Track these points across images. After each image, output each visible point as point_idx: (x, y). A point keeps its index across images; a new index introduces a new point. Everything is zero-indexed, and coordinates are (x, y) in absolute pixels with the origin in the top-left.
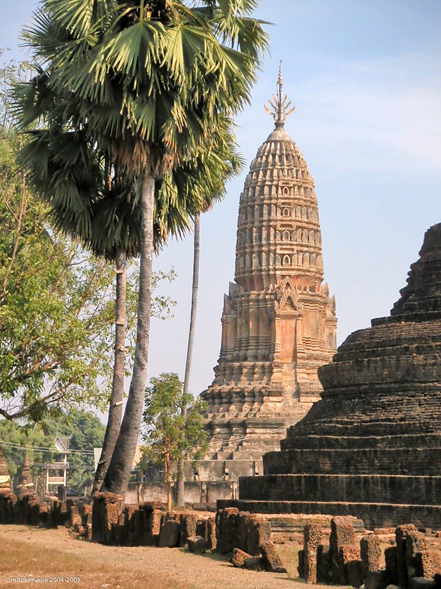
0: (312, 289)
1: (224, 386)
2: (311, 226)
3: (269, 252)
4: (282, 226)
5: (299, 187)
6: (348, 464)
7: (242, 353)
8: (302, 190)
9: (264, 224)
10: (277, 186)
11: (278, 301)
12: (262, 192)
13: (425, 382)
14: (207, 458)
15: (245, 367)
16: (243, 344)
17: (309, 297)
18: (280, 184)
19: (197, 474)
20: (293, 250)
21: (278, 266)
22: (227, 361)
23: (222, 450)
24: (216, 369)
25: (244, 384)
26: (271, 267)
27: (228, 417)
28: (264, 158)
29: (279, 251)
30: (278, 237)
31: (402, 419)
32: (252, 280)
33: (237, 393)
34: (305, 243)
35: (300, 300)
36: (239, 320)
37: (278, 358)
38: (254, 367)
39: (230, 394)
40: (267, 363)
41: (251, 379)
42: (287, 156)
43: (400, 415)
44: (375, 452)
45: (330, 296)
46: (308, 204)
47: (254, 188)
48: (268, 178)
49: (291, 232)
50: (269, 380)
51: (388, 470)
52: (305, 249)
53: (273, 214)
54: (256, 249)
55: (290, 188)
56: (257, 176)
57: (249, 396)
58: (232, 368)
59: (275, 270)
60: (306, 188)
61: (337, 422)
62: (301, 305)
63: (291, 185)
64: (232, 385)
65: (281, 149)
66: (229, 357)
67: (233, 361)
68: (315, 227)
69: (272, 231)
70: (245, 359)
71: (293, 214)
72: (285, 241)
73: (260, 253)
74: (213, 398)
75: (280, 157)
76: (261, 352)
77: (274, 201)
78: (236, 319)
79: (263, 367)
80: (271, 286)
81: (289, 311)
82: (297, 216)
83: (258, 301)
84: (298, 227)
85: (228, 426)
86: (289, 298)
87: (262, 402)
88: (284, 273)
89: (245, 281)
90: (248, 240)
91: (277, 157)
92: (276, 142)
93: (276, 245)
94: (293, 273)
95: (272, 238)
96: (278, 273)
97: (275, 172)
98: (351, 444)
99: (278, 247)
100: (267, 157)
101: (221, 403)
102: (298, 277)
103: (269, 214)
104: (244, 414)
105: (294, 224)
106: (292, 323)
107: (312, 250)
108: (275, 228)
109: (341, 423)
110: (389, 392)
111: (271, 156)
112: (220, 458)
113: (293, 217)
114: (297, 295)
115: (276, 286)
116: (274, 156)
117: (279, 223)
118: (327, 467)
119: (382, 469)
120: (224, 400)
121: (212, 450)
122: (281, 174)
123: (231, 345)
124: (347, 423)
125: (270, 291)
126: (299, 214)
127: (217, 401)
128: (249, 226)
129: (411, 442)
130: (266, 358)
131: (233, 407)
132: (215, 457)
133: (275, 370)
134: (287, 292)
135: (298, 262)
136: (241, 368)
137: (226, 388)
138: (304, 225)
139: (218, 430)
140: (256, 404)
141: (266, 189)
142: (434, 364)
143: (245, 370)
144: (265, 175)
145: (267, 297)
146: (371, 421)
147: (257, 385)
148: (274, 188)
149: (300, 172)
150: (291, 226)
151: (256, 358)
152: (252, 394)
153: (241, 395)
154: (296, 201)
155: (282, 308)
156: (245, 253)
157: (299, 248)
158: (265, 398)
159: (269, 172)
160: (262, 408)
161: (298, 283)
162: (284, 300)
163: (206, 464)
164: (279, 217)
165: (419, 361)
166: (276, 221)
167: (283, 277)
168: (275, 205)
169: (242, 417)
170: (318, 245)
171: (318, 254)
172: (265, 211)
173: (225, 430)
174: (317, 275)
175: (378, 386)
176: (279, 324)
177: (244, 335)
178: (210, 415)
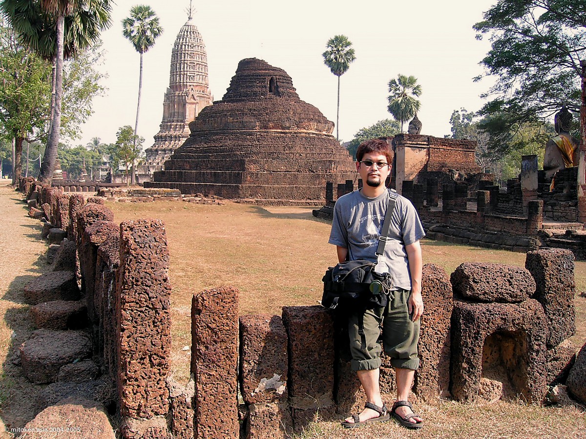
0: (203, 92)
1: (164, 133)
2: (204, 64)
3: (184, 74)
4: (190, 63)
5: (198, 46)
6: (197, 166)
7: (171, 119)
8: (199, 47)
9: (182, 62)
10: (188, 45)
11: (188, 96)
12: (181, 48)
13: (233, 130)
14: (154, 164)
15: (173, 125)
16: (172, 115)
17: (202, 95)
18: (190, 45)
19: (149, 171)
20: (195, 74)
21: (188, 81)
22: (165, 122)
23: (161, 161)
24: (160, 126)
25: (172, 133)
26: (185, 81)
27: (164, 147)
28: (183, 33)
29: (188, 74)
30: (188, 68)
31: (221, 146)
32: (176, 87)
33: (168, 136)
34: (200, 71)
35: (197, 96)
36: (170, 104)
37: (187, 121)
38: (177, 125)
39: (166, 136)
40: (182, 124)
41: (175, 131)
42: (193, 32)
43: (221, 145)
44: (209, 161)
45: (212, 95)
46: (202, 54)
47: (178, 46)
48: (184, 41)
49: (194, 66)
50: (183, 131)
51: (214, 169)
52: (200, 74)
53: (186, 57)
54: (178, 73)
55: (194, 46)
56: (180, 41)
57: (174, 138)
58: (167, 126)
59: (187, 82)
60: (201, 47)
61: (194, 148)
62: (198, 98)
63: (194, 45)
64: (167, 133)
65: (191, 29)
66: (166, 121)
67: (167, 122)
68: (205, 64)
69: (186, 65)
70: (173, 122)
71: (195, 58)
72: (191, 70)
73: (180, 74)
74: (159, 139)
75: (190, 32)
76: (180, 119)
77: (187, 52)
78: (169, 104)
79: (181, 125)
80: (185, 90)
81: (193, 101)
82: (197, 59)
83: (179, 96)
84: (197, 64)
85: (164, 150)
86: (193, 95)
87: (180, 140)
88: (191, 84)
89: (173, 87)
90: (175, 69)
91: (189, 32)
92: (188, 26)
93: (187, 71)
94: (195, 84)
95: (185, 68)
96: (188, 84)
97: (187, 40)
98: (199, 157)
99: (188, 72)
100: (184, 32)
101: (162, 141)
102: (197, 86)
103: (185, 58)
104: (171, 145)
105: (196, 63)
106: (194, 106)
107: (203, 74)
108: (187, 64)
109: (195, 148)
110: (217, 134)
111: (186, 32)
112: (160, 164)
113: (195, 59)
114: (196, 94)
115: (187, 90)
116: (187, 32)
117: (189, 62)
118: (188, 168)
119: (211, 168)
120: (163, 139)
121: (157, 161)
122: (190, 40)
123: (167, 115)
124: (198, 148)
125: (184, 92)
126: (198, 58)
127: (160, 140)
128: (175, 63)
129: (224, 156)
130: (182, 121)
131: (167, 142)
132: (158, 164)
133: (185, 127)
134: (191, 93)
135: (197, 79)
136: (171, 125)
137: (164, 134)
138: (200, 63)
139: (160, 152)
140: (177, 141)
141: (183, 46)
142: (237, 122)
143: (172, 126)
144: (183, 41)
145: (183, 94)
146: (208, 147)
147: (177, 133)
148: (187, 46)
149: (199, 40)
150: (194, 63)
151: (178, 121)
152: (175, 137)
153: (171, 137)
154: (197, 52)
155: (189, 100)
156: (174, 75)
157: (198, 73)
158: (181, 139)
159: (185, 39)
160: (179, 143)
161: (197, 88)
162: (190, 96)
163: (154, 167)
164: (189, 59)
165: (230, 120)
166: (187, 61)
167: (190, 86)
168: (187, 53)
169: (170, 147)
170: (206, 72)
171: (206, 76)
172: (183, 56)
173: (163, 152)
174: (206, 86)
175: (212, 132)
176: (188, 106)
177: (173, 111)
178: (157, 146)
